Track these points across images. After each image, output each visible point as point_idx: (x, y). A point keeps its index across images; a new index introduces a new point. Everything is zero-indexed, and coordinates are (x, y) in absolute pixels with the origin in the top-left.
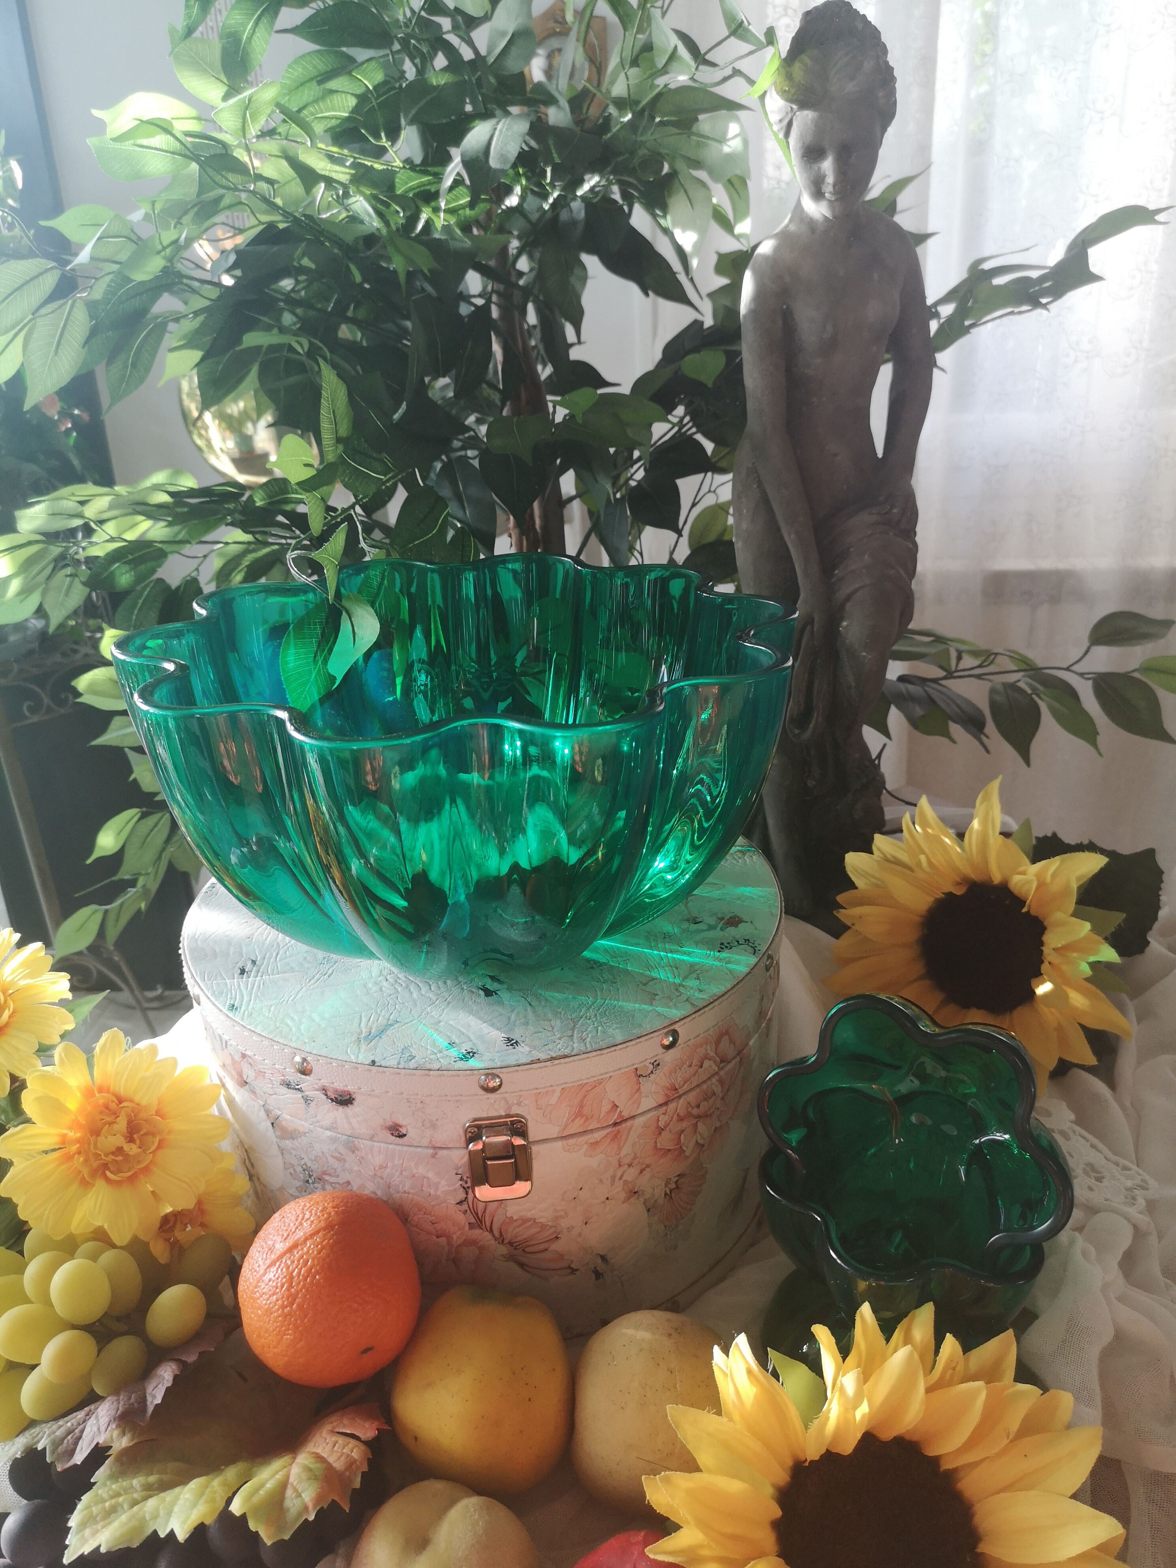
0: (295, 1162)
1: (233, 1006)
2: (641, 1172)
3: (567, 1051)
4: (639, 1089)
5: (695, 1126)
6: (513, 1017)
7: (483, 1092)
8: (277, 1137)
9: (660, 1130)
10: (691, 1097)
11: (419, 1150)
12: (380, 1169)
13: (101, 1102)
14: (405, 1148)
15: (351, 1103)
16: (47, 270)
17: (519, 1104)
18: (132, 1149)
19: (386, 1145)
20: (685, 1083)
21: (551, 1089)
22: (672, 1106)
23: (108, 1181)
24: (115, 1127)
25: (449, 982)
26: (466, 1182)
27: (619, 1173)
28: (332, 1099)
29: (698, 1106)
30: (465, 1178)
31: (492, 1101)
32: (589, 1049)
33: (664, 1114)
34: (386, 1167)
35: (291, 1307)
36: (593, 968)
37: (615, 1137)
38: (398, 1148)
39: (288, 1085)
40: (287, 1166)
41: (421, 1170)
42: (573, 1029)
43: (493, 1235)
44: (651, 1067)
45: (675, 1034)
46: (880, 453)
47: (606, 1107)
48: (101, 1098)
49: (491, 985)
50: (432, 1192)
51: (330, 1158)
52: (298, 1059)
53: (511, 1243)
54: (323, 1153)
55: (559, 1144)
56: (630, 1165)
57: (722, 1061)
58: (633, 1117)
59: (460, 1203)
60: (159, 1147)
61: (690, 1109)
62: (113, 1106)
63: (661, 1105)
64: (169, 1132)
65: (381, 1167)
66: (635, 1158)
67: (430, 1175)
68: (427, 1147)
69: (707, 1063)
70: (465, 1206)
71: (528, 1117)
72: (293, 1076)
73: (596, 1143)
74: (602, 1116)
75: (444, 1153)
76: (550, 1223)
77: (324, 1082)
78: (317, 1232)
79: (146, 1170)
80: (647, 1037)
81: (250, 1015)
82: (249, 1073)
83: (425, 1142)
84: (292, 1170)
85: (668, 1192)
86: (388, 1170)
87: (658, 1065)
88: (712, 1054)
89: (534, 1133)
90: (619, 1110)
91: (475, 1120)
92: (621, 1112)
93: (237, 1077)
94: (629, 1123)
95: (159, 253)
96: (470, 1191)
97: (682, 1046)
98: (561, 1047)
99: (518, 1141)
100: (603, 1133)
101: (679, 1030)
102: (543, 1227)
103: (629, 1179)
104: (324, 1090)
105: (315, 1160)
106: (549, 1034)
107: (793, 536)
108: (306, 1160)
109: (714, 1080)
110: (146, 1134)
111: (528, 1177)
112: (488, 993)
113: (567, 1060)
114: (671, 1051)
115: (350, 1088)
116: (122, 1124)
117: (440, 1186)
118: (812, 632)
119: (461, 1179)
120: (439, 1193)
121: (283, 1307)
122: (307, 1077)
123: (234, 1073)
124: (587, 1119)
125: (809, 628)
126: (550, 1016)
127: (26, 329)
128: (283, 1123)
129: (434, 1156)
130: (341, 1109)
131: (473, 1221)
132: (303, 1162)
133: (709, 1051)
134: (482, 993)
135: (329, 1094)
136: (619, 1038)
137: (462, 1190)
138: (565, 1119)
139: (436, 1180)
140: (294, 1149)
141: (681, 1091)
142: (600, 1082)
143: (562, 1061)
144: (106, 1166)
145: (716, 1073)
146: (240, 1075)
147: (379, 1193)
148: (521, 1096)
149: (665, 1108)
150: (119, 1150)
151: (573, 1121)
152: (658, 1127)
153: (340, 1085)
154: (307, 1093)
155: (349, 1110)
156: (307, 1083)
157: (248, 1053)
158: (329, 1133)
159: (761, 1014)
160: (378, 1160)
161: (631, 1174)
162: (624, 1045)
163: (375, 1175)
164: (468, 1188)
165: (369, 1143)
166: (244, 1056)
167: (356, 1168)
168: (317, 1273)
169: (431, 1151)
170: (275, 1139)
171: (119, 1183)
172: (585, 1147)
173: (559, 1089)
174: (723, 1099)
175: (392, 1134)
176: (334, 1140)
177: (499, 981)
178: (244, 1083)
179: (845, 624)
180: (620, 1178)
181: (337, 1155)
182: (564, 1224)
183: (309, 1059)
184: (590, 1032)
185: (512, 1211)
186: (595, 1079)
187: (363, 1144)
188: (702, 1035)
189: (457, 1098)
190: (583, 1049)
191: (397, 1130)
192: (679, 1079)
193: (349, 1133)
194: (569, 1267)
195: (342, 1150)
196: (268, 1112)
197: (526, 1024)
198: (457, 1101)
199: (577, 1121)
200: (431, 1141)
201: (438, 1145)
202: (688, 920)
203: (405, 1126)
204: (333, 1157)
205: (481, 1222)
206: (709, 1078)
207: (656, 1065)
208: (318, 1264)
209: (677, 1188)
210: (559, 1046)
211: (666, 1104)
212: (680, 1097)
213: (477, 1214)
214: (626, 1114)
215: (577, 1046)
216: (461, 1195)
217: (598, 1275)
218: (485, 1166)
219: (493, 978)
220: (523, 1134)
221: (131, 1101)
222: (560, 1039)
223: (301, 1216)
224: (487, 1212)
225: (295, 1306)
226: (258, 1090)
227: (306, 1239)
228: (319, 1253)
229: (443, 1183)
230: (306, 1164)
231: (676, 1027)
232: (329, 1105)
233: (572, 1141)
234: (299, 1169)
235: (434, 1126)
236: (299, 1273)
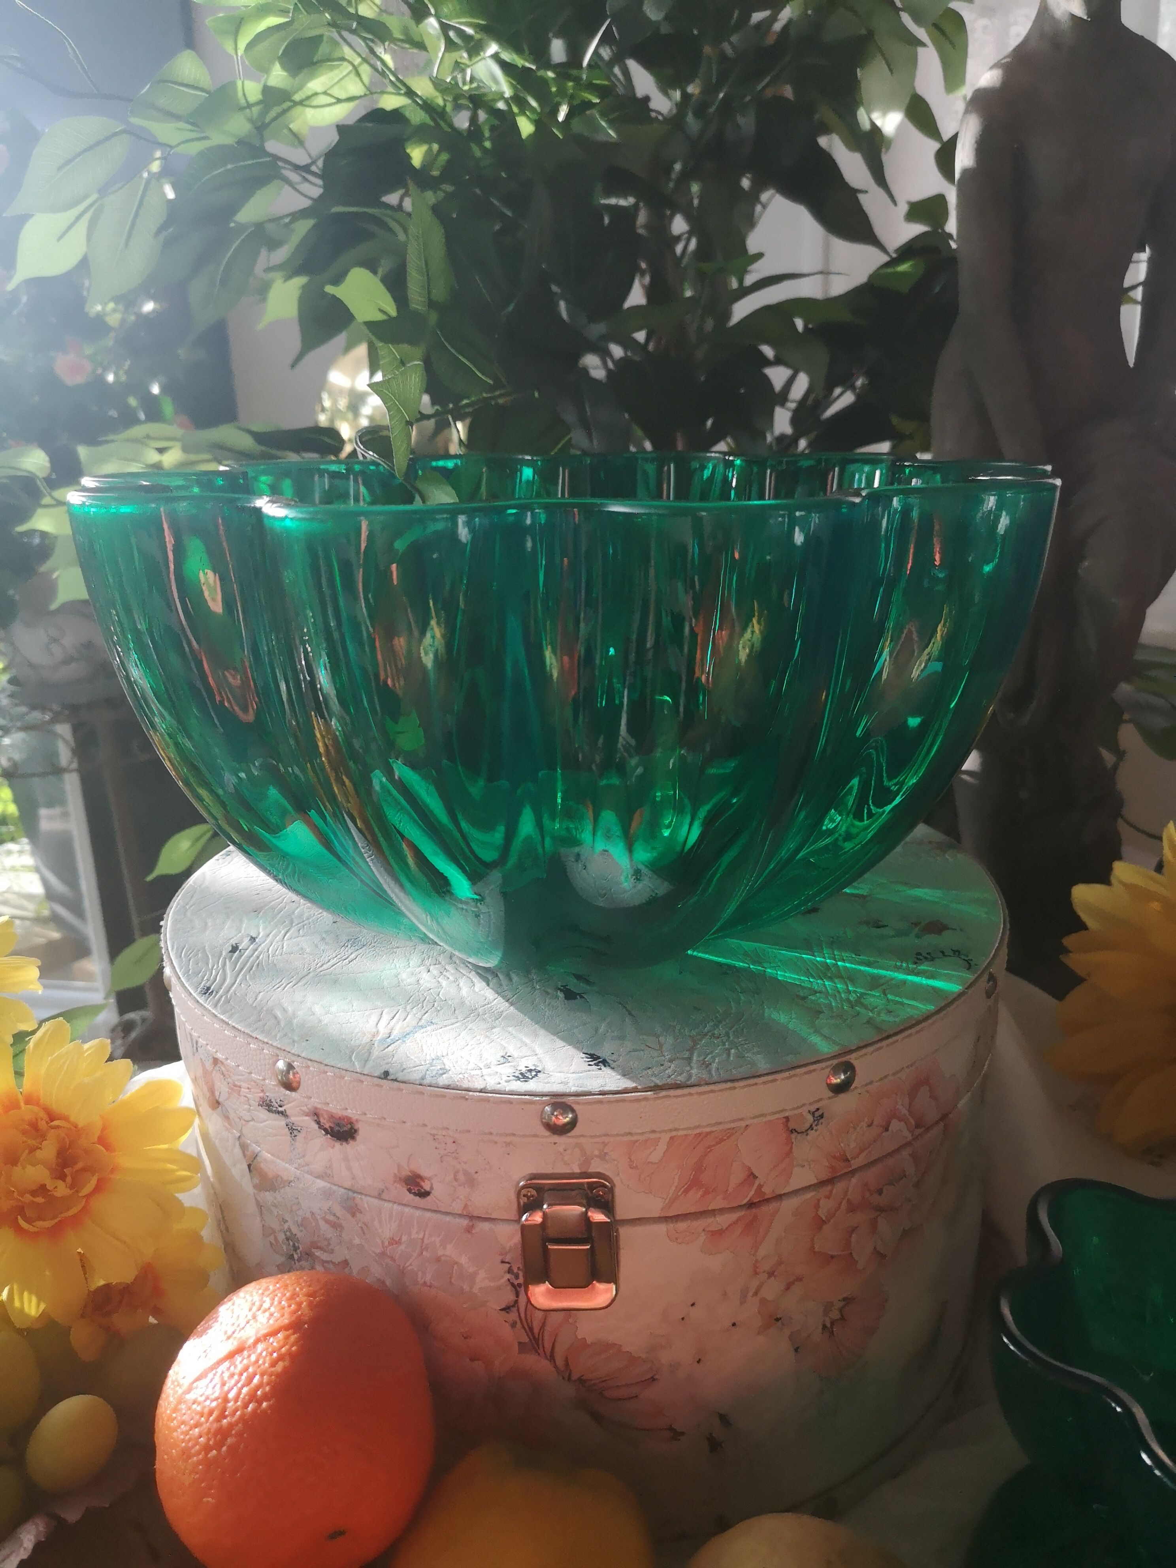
0: (276, 1226)
1: (208, 988)
2: (788, 1288)
3: (681, 1079)
4: (791, 1151)
5: (874, 1224)
6: (602, 1029)
7: (547, 1133)
8: (255, 1187)
9: (820, 1223)
10: (871, 1175)
11: (448, 1218)
12: (390, 1244)
13: (28, 1117)
14: (428, 1215)
15: (353, 1138)
16: (115, 134)
17: (603, 1157)
18: (61, 1189)
19: (400, 1208)
20: (861, 1151)
21: (653, 1136)
22: (840, 1187)
23: (19, 1230)
24: (39, 1154)
25: (515, 978)
26: (517, 1277)
27: (754, 1284)
28: (325, 1130)
29: (880, 1192)
30: (515, 1270)
31: (561, 1149)
32: (715, 1078)
33: (828, 1197)
34: (399, 1242)
35: (219, 1450)
36: (726, 973)
37: (750, 1226)
38: (418, 1213)
39: (268, 1105)
40: (268, 1231)
41: (450, 1251)
42: (691, 1050)
43: (555, 1366)
44: (810, 1118)
45: (848, 1067)
46: (1131, 363)
47: (737, 1176)
48: (27, 1112)
49: (574, 985)
50: (466, 1287)
51: (322, 1223)
52: (281, 1065)
53: (581, 1381)
54: (313, 1214)
55: (662, 1228)
56: (771, 1274)
57: (918, 1126)
58: (779, 1197)
59: (506, 1309)
60: (98, 1189)
61: (867, 1194)
62: (42, 1125)
63: (822, 1183)
64: (112, 1171)
65: (394, 1242)
66: (780, 1263)
67: (463, 1260)
68: (460, 1216)
69: (895, 1125)
70: (513, 1316)
71: (616, 1180)
72: (277, 1093)
73: (720, 1232)
74: (730, 1189)
75: (486, 1226)
76: (643, 1356)
77: (315, 1102)
78: (274, 1333)
79: (75, 1221)
80: (804, 1070)
81: (228, 1001)
82: (222, 1089)
83: (457, 1207)
84: (272, 1239)
85: (829, 1325)
86: (402, 1247)
87: (822, 1116)
88: (905, 1111)
89: (625, 1207)
90: (757, 1183)
91: (535, 1177)
92: (760, 1186)
93: (208, 1095)
94: (773, 1206)
95: (242, 109)
96: (522, 1290)
97: (859, 1091)
98: (671, 1072)
99: (598, 1217)
100: (733, 1216)
101: (855, 1063)
102: (632, 1360)
103: (770, 1297)
104: (316, 1114)
105: (302, 1225)
106: (655, 1054)
108: (290, 1224)
109: (905, 1153)
110: (83, 1170)
111: (611, 1277)
112: (570, 995)
113: (679, 1092)
114: (842, 1096)
115: (351, 1113)
116: (48, 1151)
117: (478, 1280)
119: (510, 1271)
120: (475, 1290)
121: (207, 1448)
122: (293, 1094)
123: (205, 1089)
124: (706, 1193)
126: (658, 1030)
127: (92, 210)
128: (262, 1165)
129: (469, 1230)
130: (337, 1145)
131: (526, 1340)
132: (286, 1226)
133: (899, 1107)
134: (561, 995)
135: (322, 1120)
136: (763, 1065)
137: (509, 1287)
138: (673, 1188)
139: (471, 1270)
140: (275, 1206)
141: (855, 1164)
142: (730, 1133)
143: (672, 1092)
144: (20, 1210)
145: (909, 1144)
146: (212, 1091)
147: (388, 1282)
148: (605, 1144)
149: (829, 1188)
150: (42, 1189)
151: (686, 1191)
152: (817, 1218)
153: (336, 1108)
154: (293, 1119)
155: (349, 1148)
156: (294, 1102)
157: (219, 1056)
158: (321, 1183)
159: (976, 1064)
160: (387, 1230)
161: (772, 1289)
162: (770, 1078)
163: (383, 1254)
164: (519, 1285)
165: (376, 1202)
166: (216, 1061)
167: (357, 1241)
168: (265, 1397)
169: (465, 1222)
170: (251, 1190)
171: (35, 1236)
172: (703, 1237)
173: (666, 1138)
174: (917, 1185)
175: (410, 1190)
176: (327, 1194)
177: (588, 982)
178: (216, 1104)
179: (1086, 564)
180: (756, 1293)
181: (332, 1218)
182: (665, 1357)
183: (295, 1064)
184: (718, 1055)
185: (587, 1330)
186: (721, 1127)
187: (366, 1202)
188: (891, 1078)
189: (508, 1139)
190: (705, 1076)
191: (418, 1185)
192: (853, 1145)
193: (348, 1184)
194: (671, 1429)
195: (338, 1210)
196: (244, 1147)
197: (622, 1038)
198: (508, 1144)
199: (691, 1194)
200: (466, 1206)
201: (475, 1214)
202: (867, 923)
203: (429, 1179)
204: (327, 1221)
205: (537, 1341)
206: (897, 1151)
207: (819, 1116)
208: (268, 1384)
209: (843, 1318)
210: (669, 1071)
211: (830, 1181)
212: (853, 1173)
213: (531, 1330)
214: (768, 1191)
215: (696, 1072)
216: (510, 1297)
217: (714, 1445)
218: (546, 1251)
219: (578, 977)
220: (607, 1207)
221: (66, 1118)
222: (671, 1061)
223: (257, 1304)
224: (548, 1328)
225: (224, 1449)
226: (232, 1115)
227: (257, 1341)
228: (274, 1364)
229: (482, 1274)
230: (289, 1230)
231: (852, 1058)
232: (321, 1139)
233: (682, 1226)
234: (281, 1237)
235: (471, 1182)
236: (239, 1393)
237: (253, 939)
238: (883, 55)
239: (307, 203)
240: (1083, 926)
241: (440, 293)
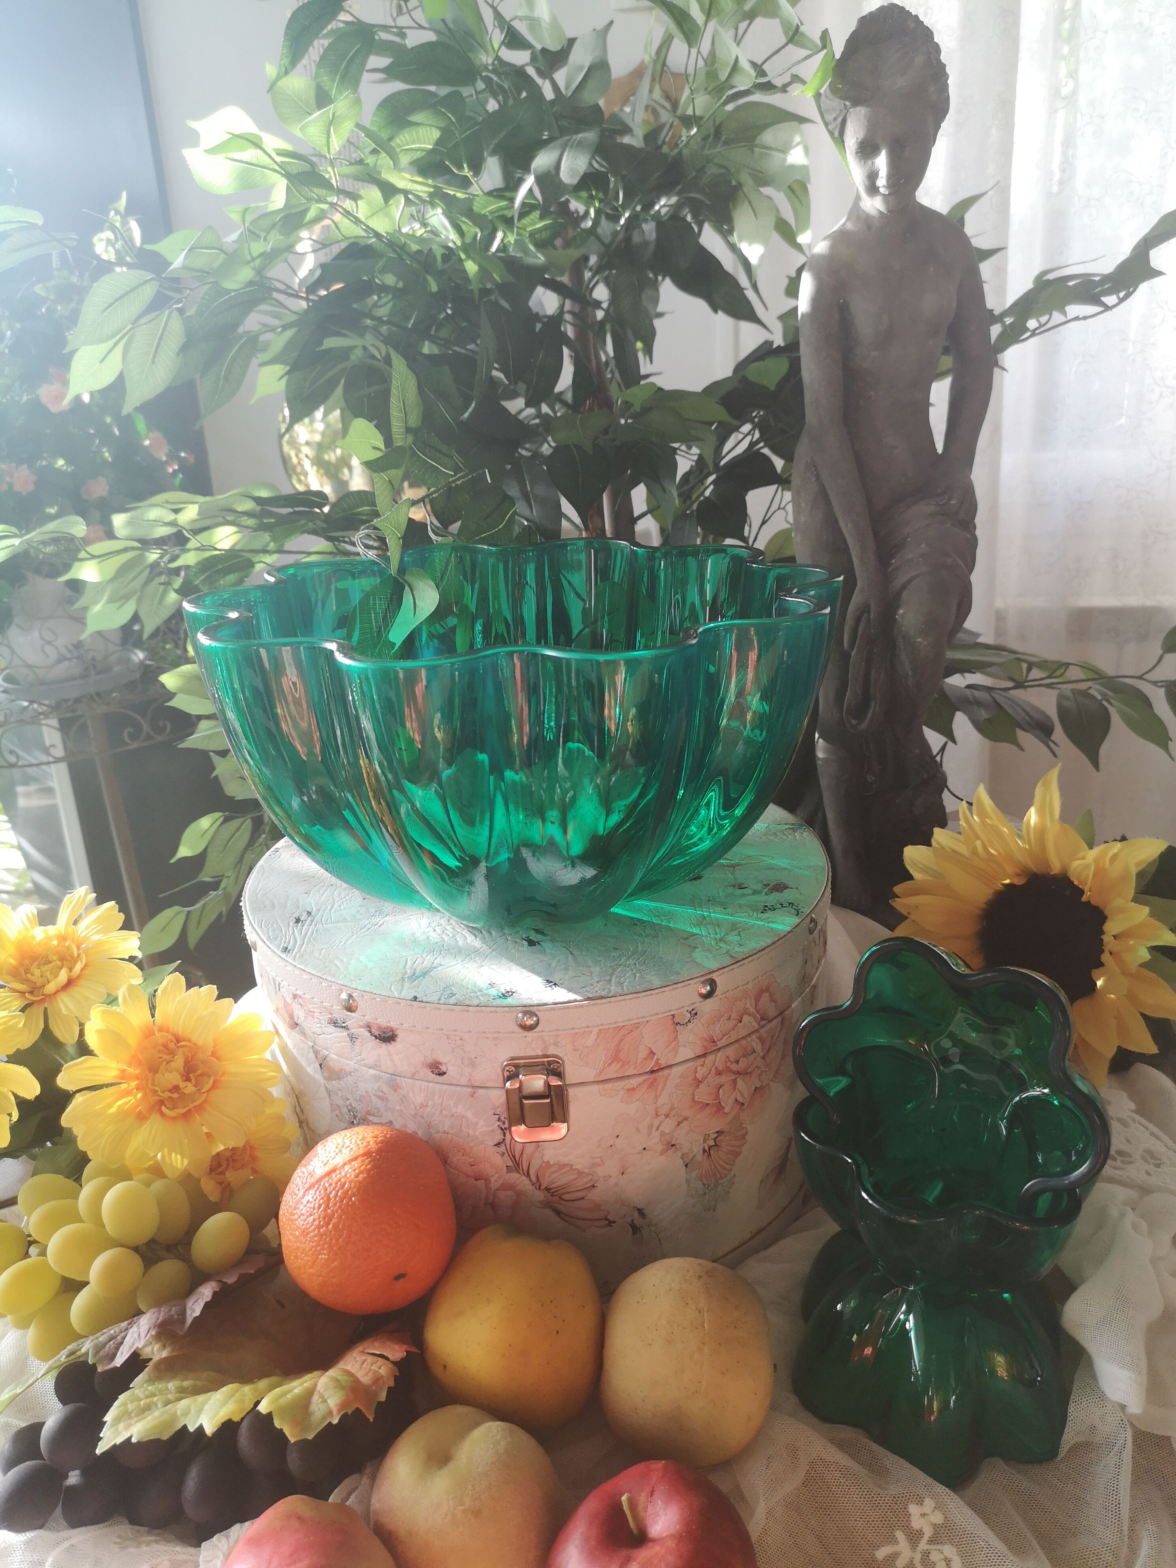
0: (340, 1103)
1: (286, 948)
2: (679, 1125)
3: (603, 993)
4: (676, 1038)
5: (734, 1082)
6: (553, 965)
7: (520, 1030)
8: (325, 1078)
9: (698, 1083)
10: (731, 1052)
11: (458, 1088)
12: (421, 1107)
13: (160, 1041)
14: (445, 1087)
15: (394, 1040)
16: (146, 282)
17: (556, 1044)
18: (189, 1088)
19: (426, 1084)
20: (724, 1036)
21: (587, 1029)
22: (710, 1058)
23: (162, 1114)
24: (173, 1064)
25: (494, 933)
26: (504, 1123)
27: (656, 1122)
28: (375, 1036)
29: (737, 1062)
30: (503, 1119)
31: (530, 1040)
32: (626, 991)
33: (703, 1065)
34: (427, 1106)
35: (327, 1227)
36: (635, 924)
37: (652, 1085)
38: (438, 1086)
39: (334, 1023)
40: (334, 1107)
41: (460, 1109)
42: (611, 975)
43: (530, 1180)
44: (688, 1015)
45: (712, 983)
46: (940, 448)
47: (643, 1054)
48: (160, 1037)
49: (534, 936)
50: (471, 1132)
51: (373, 1097)
52: (344, 996)
53: (547, 1189)
54: (367, 1092)
55: (596, 1088)
56: (667, 1116)
57: (762, 1019)
58: (670, 1066)
59: (498, 1145)
60: (214, 1087)
61: (729, 1064)
62: (172, 1045)
63: (699, 1057)
64: (223, 1074)
65: (422, 1106)
66: (672, 1108)
67: (469, 1114)
68: (466, 1086)
69: (746, 1019)
70: (502, 1149)
71: (565, 1059)
72: (340, 1014)
73: (633, 1089)
74: (638, 1062)
75: (481, 1092)
76: (586, 1171)
77: (369, 1018)
78: (355, 1159)
79: (200, 1108)
80: (683, 984)
81: (302, 956)
82: (299, 1014)
83: (464, 1081)
84: (338, 1112)
85: (707, 1149)
86: (429, 1109)
87: (696, 1014)
88: (752, 1010)
89: (571, 1074)
90: (655, 1057)
91: (512, 1059)
92: (658, 1060)
93: (288, 1019)
94: (666, 1072)
95: (248, 263)
96: (507, 1132)
97: (720, 997)
98: (599, 989)
99: (555, 1082)
100: (641, 1079)
101: (716, 979)
102: (580, 1173)
103: (667, 1131)
104: (369, 1027)
105: (360, 1100)
106: (588, 978)
107: (850, 525)
108: (351, 1100)
109: (754, 1037)
110: (201, 1075)
111: (564, 1120)
112: (531, 943)
113: (603, 1001)
114: (709, 1000)
115: (393, 1024)
116: (179, 1062)
117: (479, 1126)
118: (869, 620)
119: (499, 1120)
120: (477, 1133)
121: (319, 1227)
122: (353, 1014)
123: (286, 1016)
124: (623, 1065)
125: (865, 615)
126: (590, 963)
127: (126, 338)
128: (331, 1063)
129: (472, 1095)
130: (384, 1045)
131: (511, 1164)
132: (348, 1103)
133: (748, 1006)
134: (525, 943)
135: (373, 1030)
136: (656, 982)
137: (499, 1131)
138: (602, 1063)
139: (474, 1120)
140: (340, 1090)
141: (720, 1044)
142: (637, 1026)
143: (599, 1001)
144: (162, 1102)
145: (756, 1031)
146: (291, 1017)
147: (420, 1133)
148: (557, 1036)
149: (702, 1060)
150: (176, 1088)
151: (610, 1064)
152: (696, 1079)
153: (383, 1022)
154: (352, 1031)
155: (392, 1047)
156: (353, 1020)
157: (299, 992)
158: (372, 1072)
159: (804, 979)
160: (419, 1099)
161: (668, 1126)
162: (661, 990)
163: (416, 1114)
164: (506, 1129)
165: (410, 1081)
166: (295, 996)
167: (398, 1108)
168: (353, 1195)
169: (470, 1090)
170: (322, 1081)
171: (174, 1119)
172: (622, 1092)
173: (595, 1030)
174: (763, 1058)
175: (433, 1072)
176: (377, 1079)
177: (543, 934)
178: (294, 1025)
179: (901, 611)
180: (658, 1129)
181: (380, 1094)
182: (601, 1171)
183: (354, 995)
184: (628, 977)
185: (550, 1155)
186: (631, 1022)
187: (405, 1082)
188: (741, 988)
189: (496, 1035)
190: (620, 991)
191: (437, 1068)
192: (718, 1032)
193: (391, 1071)
194: (606, 1219)
195: (385, 1088)
196: (316, 1053)
197: (567, 969)
198: (495, 1039)
199: (613, 1065)
200: (470, 1080)
201: (477, 1084)
202: (734, 886)
203: (445, 1064)
204: (377, 1096)
205: (518, 1165)
206: (749, 1035)
207: (694, 1014)
208: (355, 1187)
209: (716, 1145)
210: (597, 989)
211: (704, 1055)
212: (719, 1050)
213: (514, 1157)
214: (663, 1063)
215: (614, 988)
216: (499, 1137)
217: (635, 1229)
218: (522, 1105)
219: (537, 931)
220: (559, 1075)
221: (189, 1041)
222: (598, 982)
223: (341, 1144)
224: (524, 1156)
225: (330, 1226)
226: (307, 1031)
227: (345, 1164)
228: (357, 1176)
229: (481, 1123)
230: (351, 1105)
231: (714, 976)
232: (374, 1042)
233: (609, 1086)
234: (345, 1110)
235: (473, 1064)
236: (336, 1195)
237: (309, 913)
238: (749, 202)
239: (294, 317)
240: (911, 878)
241: (414, 421)
